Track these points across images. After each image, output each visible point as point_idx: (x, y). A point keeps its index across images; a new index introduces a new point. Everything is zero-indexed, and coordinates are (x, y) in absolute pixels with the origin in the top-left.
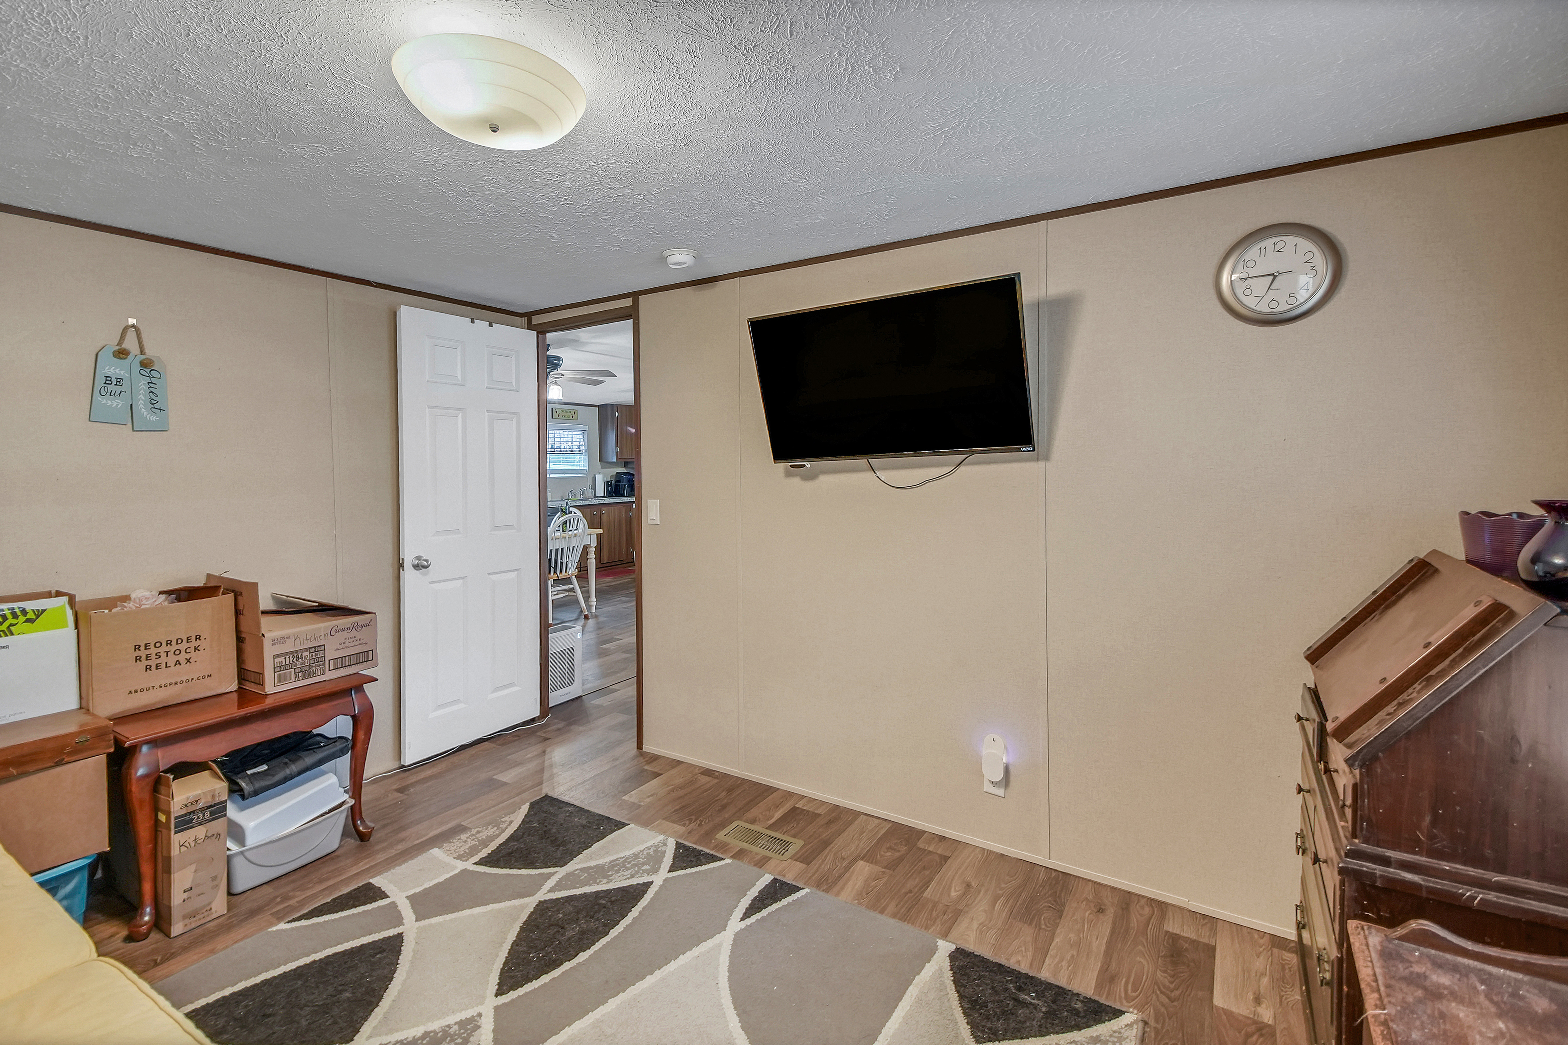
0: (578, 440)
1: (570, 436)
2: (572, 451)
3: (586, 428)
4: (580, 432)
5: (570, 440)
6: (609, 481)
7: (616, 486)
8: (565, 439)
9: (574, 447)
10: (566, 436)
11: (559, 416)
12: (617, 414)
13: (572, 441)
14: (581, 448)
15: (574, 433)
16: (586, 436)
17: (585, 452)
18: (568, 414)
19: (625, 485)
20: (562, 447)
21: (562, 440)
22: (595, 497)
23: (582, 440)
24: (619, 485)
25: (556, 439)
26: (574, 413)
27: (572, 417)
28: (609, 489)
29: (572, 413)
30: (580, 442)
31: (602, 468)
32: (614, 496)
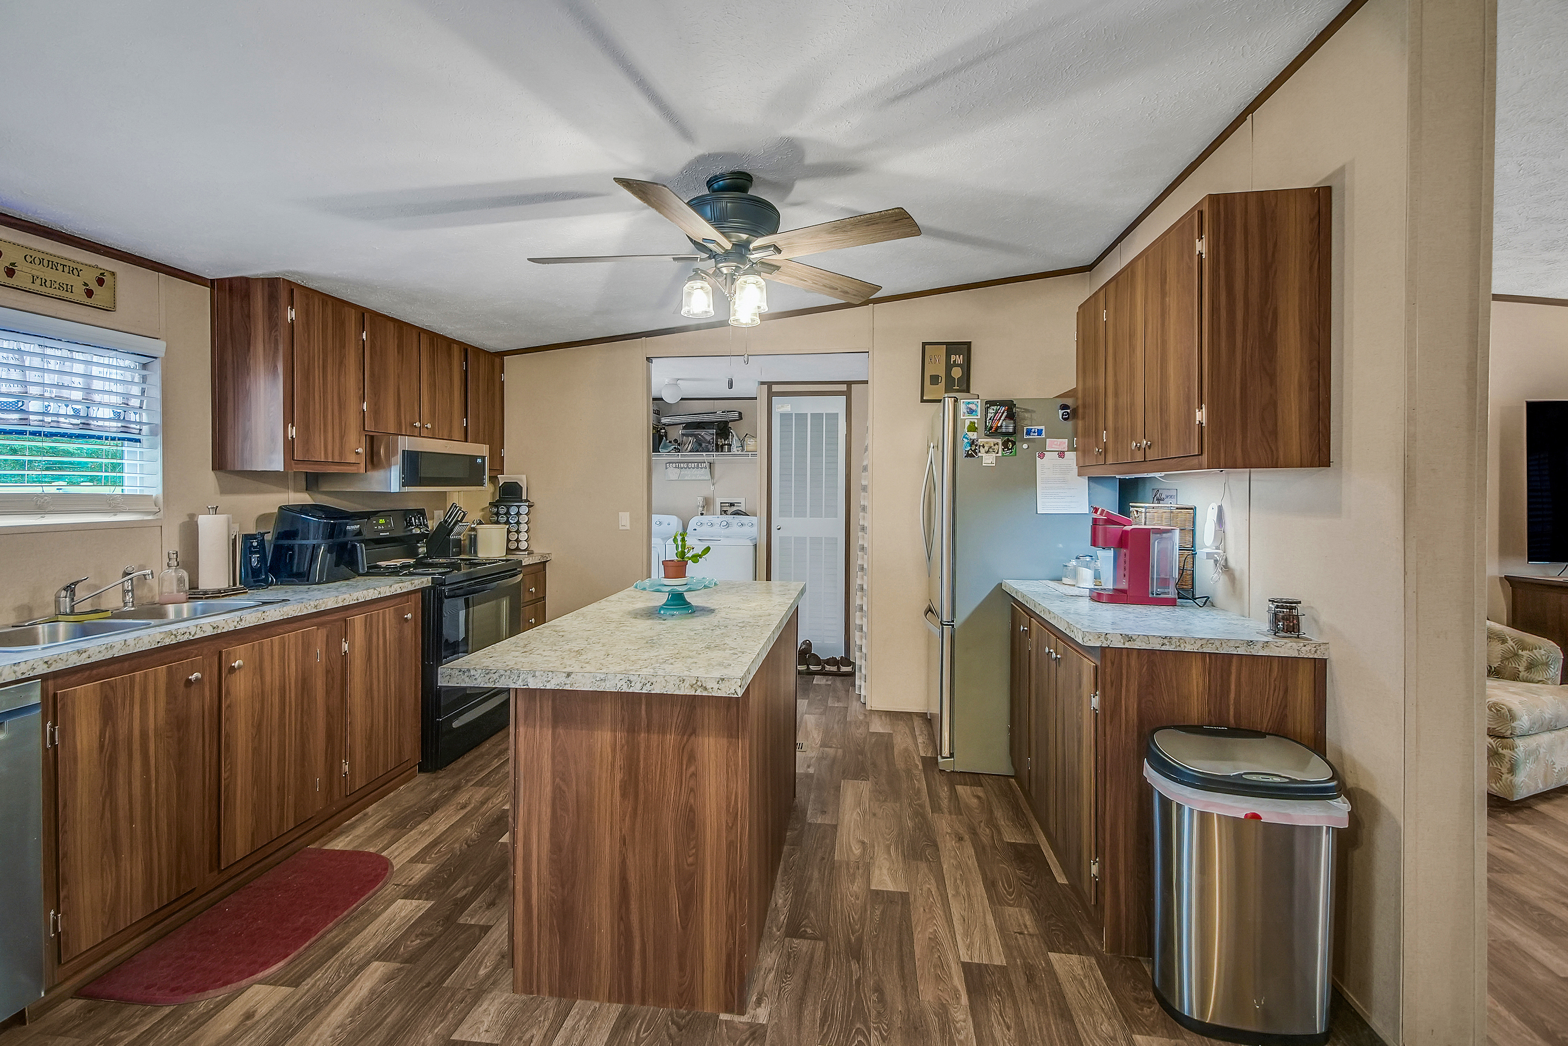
2: (88, 425)
3: (158, 347)
6: (253, 537)
8: (53, 379)
9: (95, 412)
10: (50, 364)
11: (11, 274)
12: (291, 314)
13: (88, 390)
14: (133, 417)
15: (95, 359)
16: (155, 377)
17: (153, 433)
19: (315, 548)
21: (32, 376)
22: (194, 593)
23: (136, 390)
24: (291, 548)
26: (101, 282)
27: (90, 293)
28: (254, 560)
29: (90, 277)
30: (127, 396)
31: (224, 491)
32: (271, 584)
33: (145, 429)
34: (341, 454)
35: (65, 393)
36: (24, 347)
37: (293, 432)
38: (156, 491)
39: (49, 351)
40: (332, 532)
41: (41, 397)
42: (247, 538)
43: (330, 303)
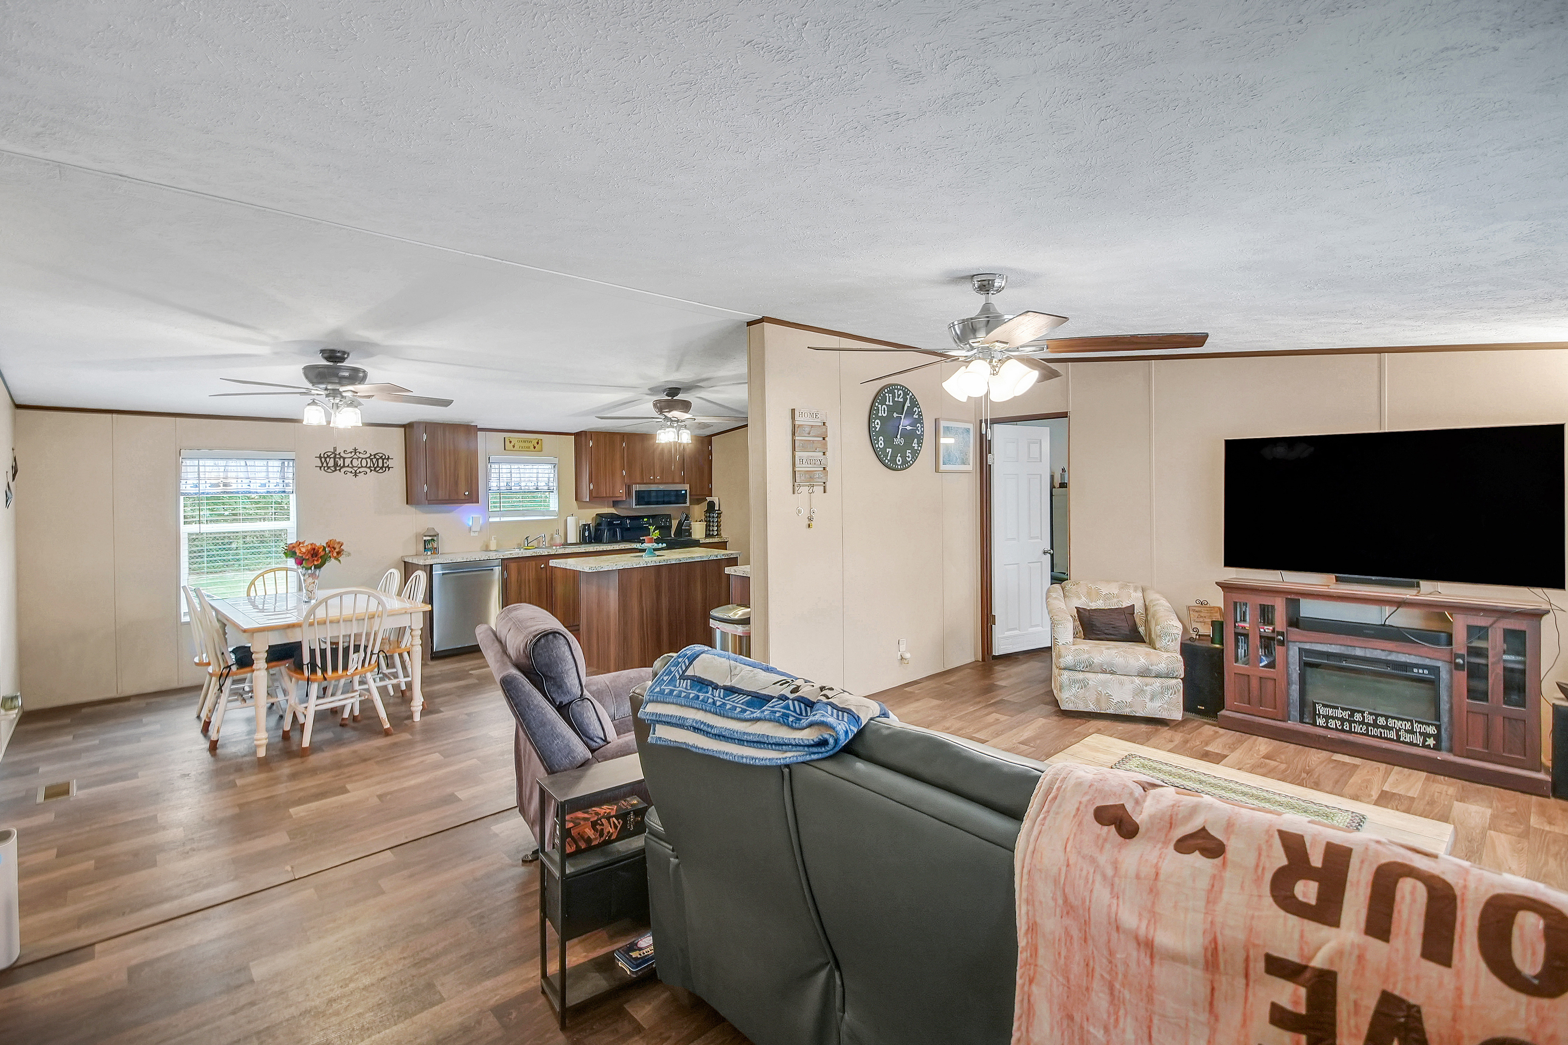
0: (547, 475)
1: (535, 471)
2: (537, 489)
4: (550, 466)
5: (535, 475)
7: (596, 530)
8: (527, 475)
9: (539, 484)
10: (528, 471)
11: (514, 446)
12: (591, 444)
13: (538, 477)
14: (551, 484)
15: (540, 467)
16: (557, 471)
17: (556, 490)
18: (527, 444)
20: (523, 484)
21: (522, 475)
22: (564, 544)
23: (552, 475)
24: (600, 530)
25: (513, 475)
26: (538, 443)
27: (535, 447)
28: (587, 534)
29: (535, 442)
30: (549, 478)
31: (580, 508)
32: (593, 543)
33: (555, 488)
34: (613, 493)
35: (531, 479)
36: (520, 467)
37: (592, 487)
38: (557, 509)
39: (527, 467)
40: (610, 524)
41: (524, 481)
42: (585, 525)
43: (608, 435)
